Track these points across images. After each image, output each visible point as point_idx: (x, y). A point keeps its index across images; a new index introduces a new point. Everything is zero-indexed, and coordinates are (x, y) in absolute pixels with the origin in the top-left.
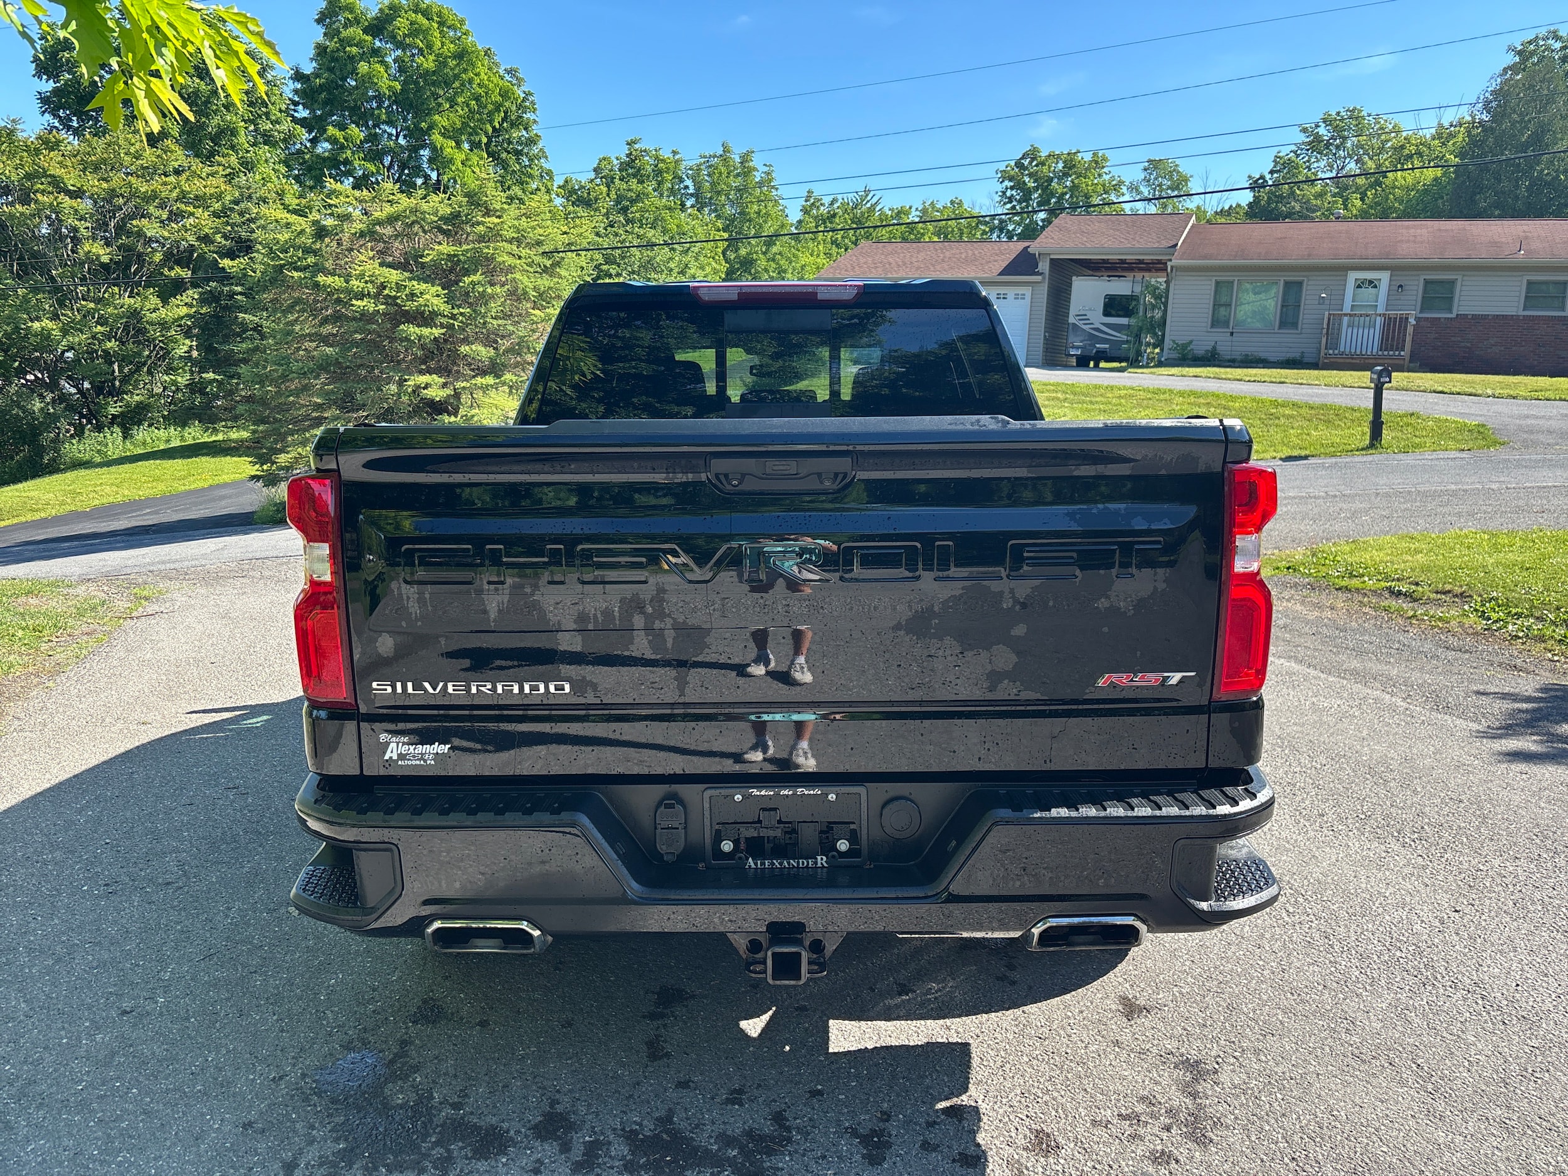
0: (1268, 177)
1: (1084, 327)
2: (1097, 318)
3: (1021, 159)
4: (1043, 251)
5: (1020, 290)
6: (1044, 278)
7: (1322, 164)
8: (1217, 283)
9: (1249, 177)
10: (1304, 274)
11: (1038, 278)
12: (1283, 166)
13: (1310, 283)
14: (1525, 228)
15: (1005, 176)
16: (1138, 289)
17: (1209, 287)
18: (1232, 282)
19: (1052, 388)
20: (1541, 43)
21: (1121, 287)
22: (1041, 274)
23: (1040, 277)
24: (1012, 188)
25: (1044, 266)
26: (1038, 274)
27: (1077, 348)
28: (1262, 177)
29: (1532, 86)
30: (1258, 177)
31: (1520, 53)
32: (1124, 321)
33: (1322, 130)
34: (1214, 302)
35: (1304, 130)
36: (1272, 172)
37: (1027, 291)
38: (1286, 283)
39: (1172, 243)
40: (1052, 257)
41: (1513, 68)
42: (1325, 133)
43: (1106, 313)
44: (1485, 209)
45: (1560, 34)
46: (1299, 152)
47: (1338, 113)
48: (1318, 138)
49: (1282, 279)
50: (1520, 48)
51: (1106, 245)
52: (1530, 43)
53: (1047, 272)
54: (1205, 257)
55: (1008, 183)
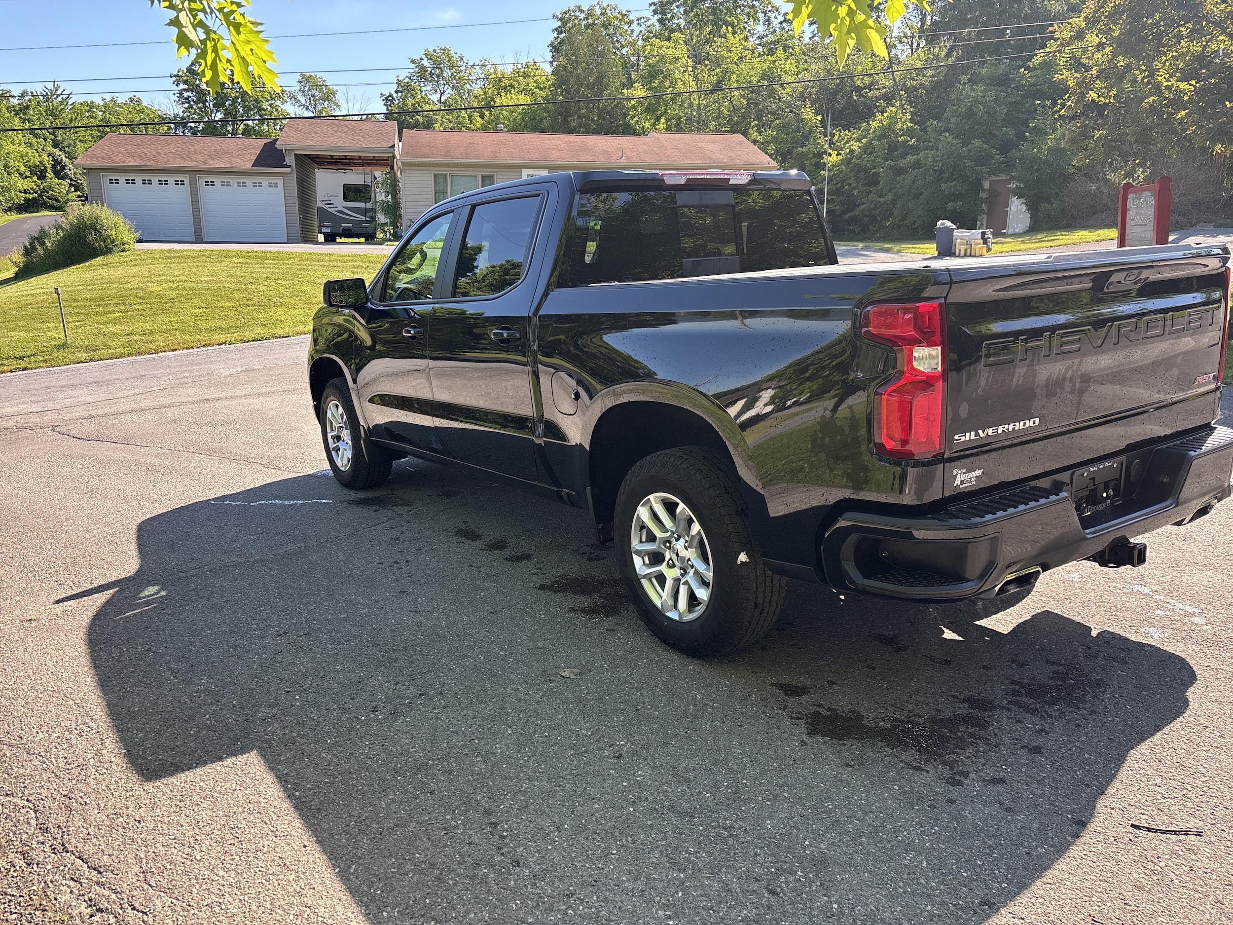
0: (395, 95)
1: (329, 210)
2: (340, 203)
3: (191, 66)
4: (289, 147)
5: (273, 180)
6: (292, 170)
7: (429, 88)
8: (435, 176)
9: (382, 94)
10: (495, 170)
11: (288, 170)
12: (404, 88)
13: (498, 177)
14: (619, 141)
15: (178, 79)
16: (368, 180)
17: (430, 179)
18: (446, 176)
19: (350, 258)
20: (573, 14)
21: (355, 177)
22: (290, 166)
23: (290, 169)
24: (186, 90)
25: (290, 160)
26: (286, 166)
27: (328, 227)
28: (390, 96)
29: (591, 45)
30: (388, 94)
31: (561, 20)
32: (361, 205)
33: (426, 63)
34: (435, 190)
35: (413, 62)
36: (397, 92)
37: (280, 181)
38: (483, 177)
39: (390, 144)
40: (296, 152)
41: (559, 30)
42: (428, 65)
43: (346, 198)
44: (575, 128)
45: (583, 8)
46: (412, 78)
47: (434, 51)
48: (423, 69)
49: (480, 174)
50: (560, 16)
51: (339, 145)
52: (566, 13)
53: (294, 165)
54: (424, 156)
55: (182, 86)
